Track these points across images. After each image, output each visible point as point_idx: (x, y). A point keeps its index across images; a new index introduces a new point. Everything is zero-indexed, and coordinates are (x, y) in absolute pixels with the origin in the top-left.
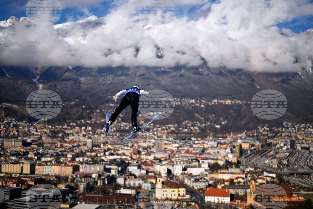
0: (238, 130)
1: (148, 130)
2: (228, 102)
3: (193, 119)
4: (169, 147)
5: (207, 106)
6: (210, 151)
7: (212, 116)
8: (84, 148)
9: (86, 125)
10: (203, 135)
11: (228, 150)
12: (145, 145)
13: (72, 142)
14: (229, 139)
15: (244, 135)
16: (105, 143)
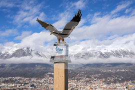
0: (128, 80)
1: (95, 81)
2: (123, 70)
3: (111, 76)
4: (103, 87)
5: (116, 72)
6: (118, 87)
7: (118, 76)
8: (74, 87)
9: (75, 79)
10: (115, 82)
11: (125, 87)
12: (94, 86)
13: (70, 85)
14: (125, 83)
15: (130, 82)
16: (81, 85)
